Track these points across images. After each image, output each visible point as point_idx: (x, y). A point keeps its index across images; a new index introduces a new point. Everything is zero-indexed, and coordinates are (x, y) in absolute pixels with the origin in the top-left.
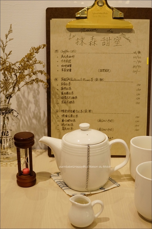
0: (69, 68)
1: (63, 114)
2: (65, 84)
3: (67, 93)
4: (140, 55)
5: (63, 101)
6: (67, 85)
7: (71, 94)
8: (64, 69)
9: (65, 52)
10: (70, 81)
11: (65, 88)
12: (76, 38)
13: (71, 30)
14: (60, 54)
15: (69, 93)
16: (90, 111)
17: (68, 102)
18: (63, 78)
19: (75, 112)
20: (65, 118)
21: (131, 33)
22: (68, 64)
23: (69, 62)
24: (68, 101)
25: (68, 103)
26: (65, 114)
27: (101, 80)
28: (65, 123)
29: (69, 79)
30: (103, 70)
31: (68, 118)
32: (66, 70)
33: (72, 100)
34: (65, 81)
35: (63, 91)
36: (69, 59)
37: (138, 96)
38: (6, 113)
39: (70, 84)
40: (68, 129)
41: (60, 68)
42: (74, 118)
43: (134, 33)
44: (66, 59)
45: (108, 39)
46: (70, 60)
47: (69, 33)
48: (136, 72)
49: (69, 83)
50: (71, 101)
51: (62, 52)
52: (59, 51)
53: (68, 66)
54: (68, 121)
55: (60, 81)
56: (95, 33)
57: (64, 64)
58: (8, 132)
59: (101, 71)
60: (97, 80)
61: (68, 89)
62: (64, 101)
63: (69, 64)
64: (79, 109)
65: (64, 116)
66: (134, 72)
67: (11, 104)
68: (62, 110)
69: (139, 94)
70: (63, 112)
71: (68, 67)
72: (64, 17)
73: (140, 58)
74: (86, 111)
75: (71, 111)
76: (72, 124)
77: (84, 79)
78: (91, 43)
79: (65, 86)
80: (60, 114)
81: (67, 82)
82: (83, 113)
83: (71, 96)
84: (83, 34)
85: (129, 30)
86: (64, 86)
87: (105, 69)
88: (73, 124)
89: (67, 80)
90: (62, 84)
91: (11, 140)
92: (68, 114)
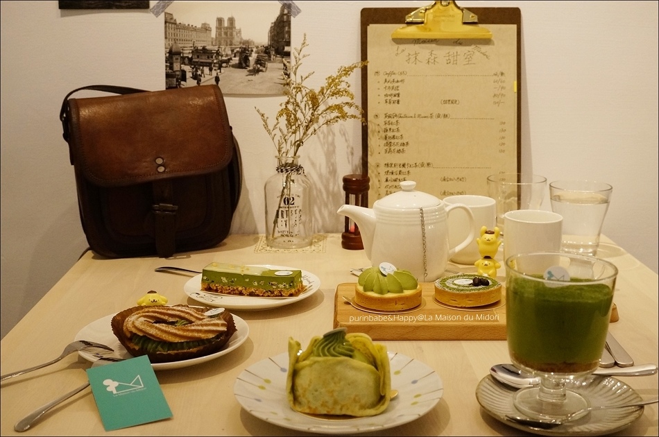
0: (396, 98)
1: (387, 169)
2: (390, 123)
3: (394, 137)
4: (503, 78)
6: (393, 124)
7: (399, 138)
8: (388, 101)
9: (390, 74)
10: (397, 119)
11: (390, 129)
12: (406, 53)
13: (399, 41)
14: (382, 77)
15: (396, 137)
16: (428, 164)
18: (387, 114)
19: (406, 166)
20: (390, 177)
21: (490, 45)
22: (394, 92)
23: (396, 89)
24: (395, 149)
25: (395, 152)
26: (390, 169)
27: (445, 116)
28: (389, 183)
29: (396, 116)
30: (447, 101)
31: (394, 177)
32: (392, 102)
33: (401, 148)
34: (390, 119)
35: (387, 133)
36: (396, 85)
37: (503, 141)
38: (292, 170)
39: (398, 123)
41: (383, 99)
42: (404, 176)
43: (493, 44)
44: (391, 85)
45: (455, 54)
46: (398, 87)
47: (396, 46)
48: (498, 103)
49: (397, 121)
50: (400, 150)
51: (385, 74)
52: (382, 73)
54: (395, 180)
55: (381, 120)
56: (433, 46)
57: (389, 92)
58: (293, 198)
59: (445, 102)
60: (439, 116)
61: (394, 130)
62: (388, 150)
63: (397, 92)
64: (412, 163)
65: (389, 173)
66: (495, 103)
67: (299, 157)
68: (385, 164)
69: (503, 138)
70: (386, 167)
71: (394, 96)
72: (389, 22)
73: (504, 82)
74: (422, 165)
75: (400, 165)
77: (419, 116)
78: (430, 60)
79: (390, 126)
80: (383, 169)
81: (394, 120)
82: (418, 168)
83: (400, 141)
84: (417, 47)
85: (487, 41)
86: (388, 127)
87: (451, 99)
89: (393, 117)
90: (386, 124)
91: (297, 212)
92: (394, 169)
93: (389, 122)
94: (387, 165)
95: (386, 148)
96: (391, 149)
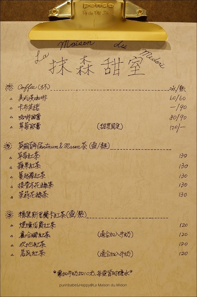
0: (35, 121)
1: (22, 220)
2: (26, 156)
3: (32, 175)
4: (183, 94)
5: (23, 191)
6: (31, 157)
7: (39, 176)
8: (24, 124)
9: (27, 89)
10: (37, 150)
11: (27, 164)
12: (49, 60)
13: (39, 44)
14: (16, 93)
15: (34, 174)
16: (80, 213)
17: (33, 193)
18: (23, 144)
19: (49, 216)
20: (26, 230)
21: (164, 49)
22: (32, 113)
23: (35, 108)
24: (33, 192)
25: (34, 196)
26: (27, 220)
27: (104, 146)
28: (26, 240)
29: (35, 145)
30: (106, 125)
31: (33, 230)
32: (30, 126)
33: (42, 190)
34: (26, 150)
35: (22, 170)
36: (35, 102)
37: (184, 180)
39: (38, 156)
40: (33, 253)
41: (16, 122)
42: (47, 230)
43: (170, 49)
44: (28, 103)
45: (117, 61)
46: (37, 105)
47: (35, 51)
48: (177, 128)
49: (36, 153)
50: (40, 193)
51: (20, 87)
52: (15, 87)
53: (33, 117)
54: (34, 236)
55: (15, 150)
56: (88, 50)
57: (25, 113)
59: (103, 126)
60: (94, 146)
61: (32, 166)
62: (24, 193)
63: (36, 113)
64: (57, 211)
65: (25, 226)
66: (172, 128)
68: (20, 213)
69: (185, 176)
70: (22, 216)
71: (32, 119)
72: (25, 19)
73: (184, 99)
74: (72, 214)
75: (40, 215)
76: (42, 242)
77: (67, 145)
78: (82, 69)
79: (27, 160)
80: (17, 220)
81: (32, 152)
82: (65, 219)
83: (41, 181)
84: (65, 52)
85: (160, 45)
86: (24, 161)
87: (112, 122)
88: (44, 243)
89: (31, 148)
90: (20, 156)
92: (33, 220)
93: (25, 153)
94: (22, 214)
95: (21, 190)
96: (28, 191)
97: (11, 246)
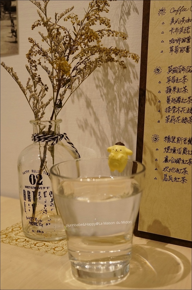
0: (185, 45)
1: (167, 145)
2: (175, 80)
3: (179, 100)
5: (169, 116)
6: (179, 81)
7: (186, 101)
8: (174, 49)
9: (179, 11)
10: (185, 74)
11: (175, 88)
14: (168, 16)
15: (181, 99)
17: (179, 119)
18: (172, 68)
20: (170, 156)
22: (183, 36)
23: (186, 31)
24: (179, 117)
25: (179, 121)
26: (172, 145)
28: (169, 164)
29: (183, 69)
31: (176, 156)
32: (180, 49)
34: (175, 74)
35: (170, 94)
36: (186, 25)
39: (186, 80)
40: (176, 179)
41: (167, 46)
42: (190, 157)
44: (179, 26)
46: (188, 28)
49: (184, 77)
50: (186, 118)
51: (172, 11)
52: (168, 11)
53: (183, 40)
54: (177, 161)
55: (165, 74)
57: (176, 36)
58: (41, 176)
61: (180, 90)
62: (170, 117)
63: (187, 35)
65: (170, 151)
68: (166, 138)
70: (167, 141)
71: (182, 42)
75: (185, 141)
76: (185, 169)
79: (175, 84)
80: (162, 144)
81: (180, 76)
83: (187, 106)
86: (172, 85)
88: (186, 170)
89: (180, 72)
90: (169, 81)
91: (47, 194)
92: (177, 146)
93: (173, 78)
94: (168, 139)
95: (167, 114)
96: (174, 116)
97: (155, 170)
